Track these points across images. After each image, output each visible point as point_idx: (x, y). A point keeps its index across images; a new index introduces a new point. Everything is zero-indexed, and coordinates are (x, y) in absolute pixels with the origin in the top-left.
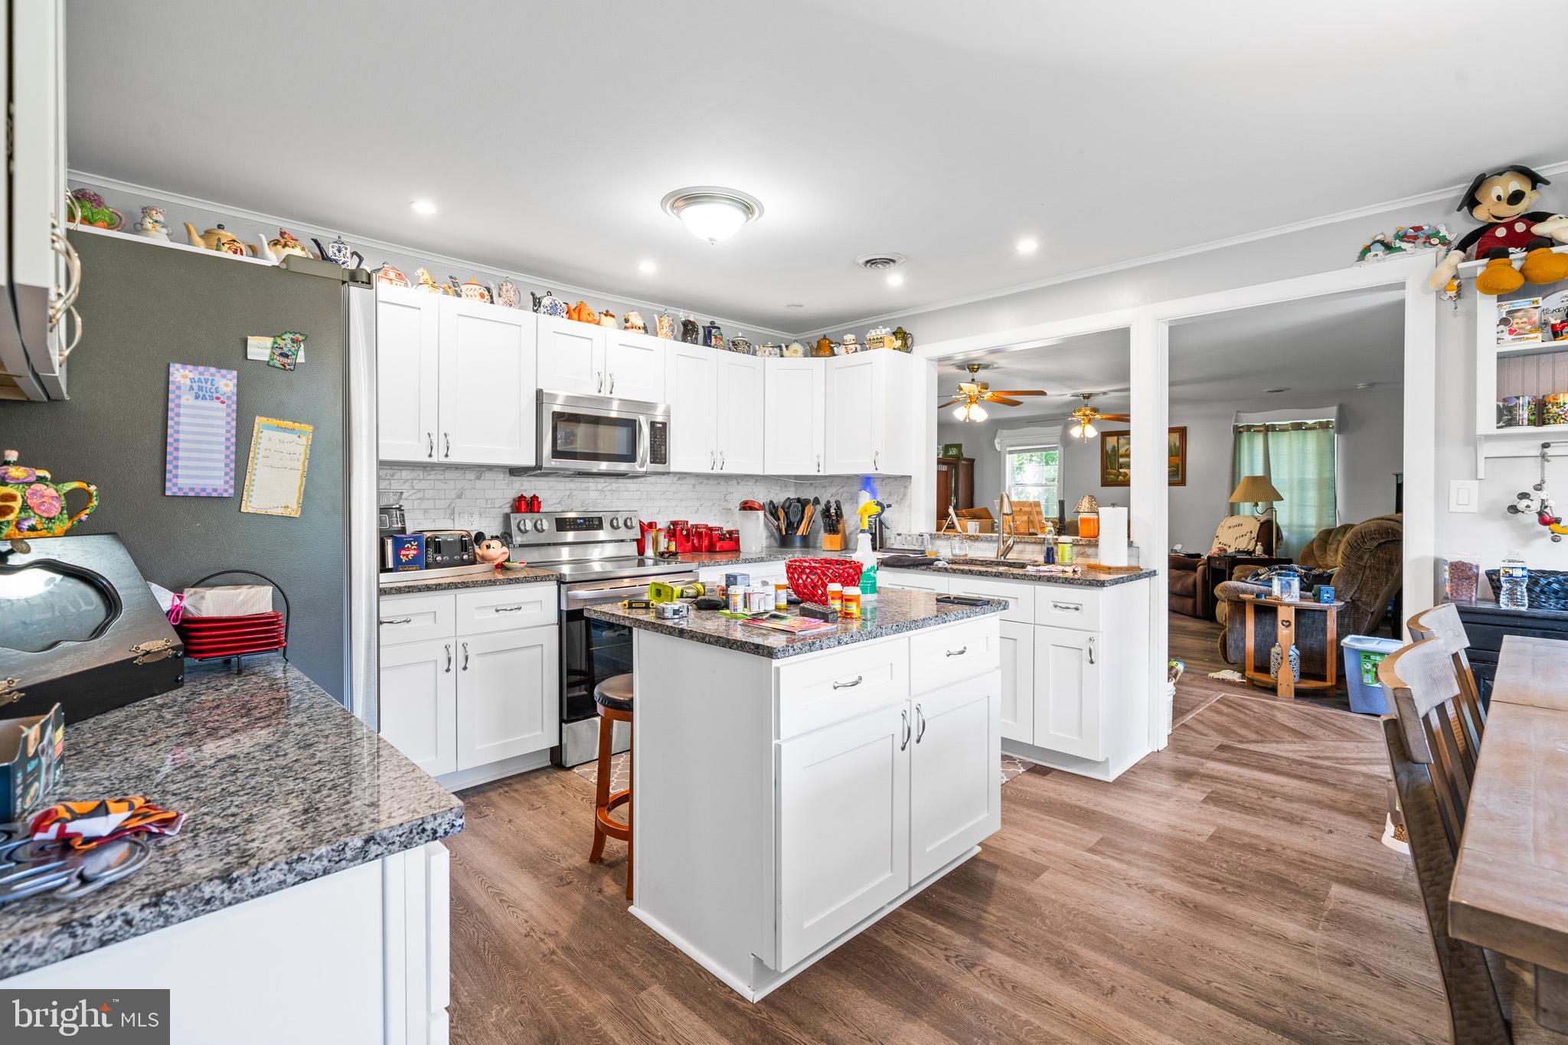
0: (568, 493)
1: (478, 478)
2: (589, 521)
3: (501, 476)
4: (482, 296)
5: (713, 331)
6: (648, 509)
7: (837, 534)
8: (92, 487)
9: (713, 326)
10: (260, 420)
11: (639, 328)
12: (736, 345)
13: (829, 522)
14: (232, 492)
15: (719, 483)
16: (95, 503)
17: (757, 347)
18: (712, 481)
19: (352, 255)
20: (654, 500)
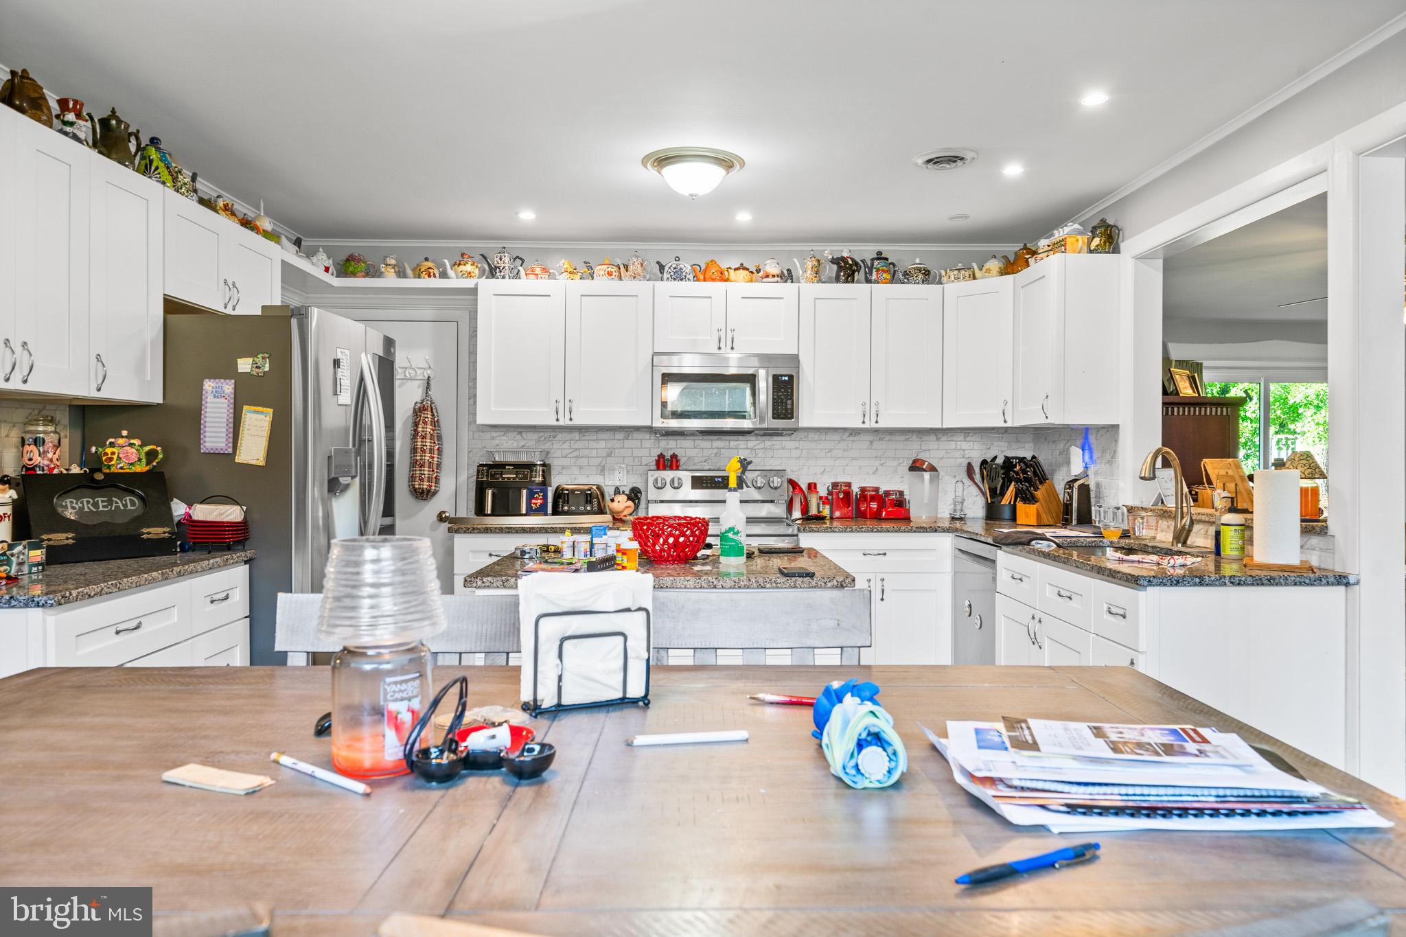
1: (627, 438)
3: (647, 436)
4: (610, 274)
5: (875, 264)
6: (809, 468)
7: (1034, 504)
8: (159, 448)
9: (880, 256)
10: (246, 408)
11: (774, 276)
12: (908, 274)
13: (1022, 488)
14: (230, 450)
15: (907, 440)
16: (161, 456)
17: (943, 272)
18: (898, 437)
19: (515, 259)
20: (816, 458)
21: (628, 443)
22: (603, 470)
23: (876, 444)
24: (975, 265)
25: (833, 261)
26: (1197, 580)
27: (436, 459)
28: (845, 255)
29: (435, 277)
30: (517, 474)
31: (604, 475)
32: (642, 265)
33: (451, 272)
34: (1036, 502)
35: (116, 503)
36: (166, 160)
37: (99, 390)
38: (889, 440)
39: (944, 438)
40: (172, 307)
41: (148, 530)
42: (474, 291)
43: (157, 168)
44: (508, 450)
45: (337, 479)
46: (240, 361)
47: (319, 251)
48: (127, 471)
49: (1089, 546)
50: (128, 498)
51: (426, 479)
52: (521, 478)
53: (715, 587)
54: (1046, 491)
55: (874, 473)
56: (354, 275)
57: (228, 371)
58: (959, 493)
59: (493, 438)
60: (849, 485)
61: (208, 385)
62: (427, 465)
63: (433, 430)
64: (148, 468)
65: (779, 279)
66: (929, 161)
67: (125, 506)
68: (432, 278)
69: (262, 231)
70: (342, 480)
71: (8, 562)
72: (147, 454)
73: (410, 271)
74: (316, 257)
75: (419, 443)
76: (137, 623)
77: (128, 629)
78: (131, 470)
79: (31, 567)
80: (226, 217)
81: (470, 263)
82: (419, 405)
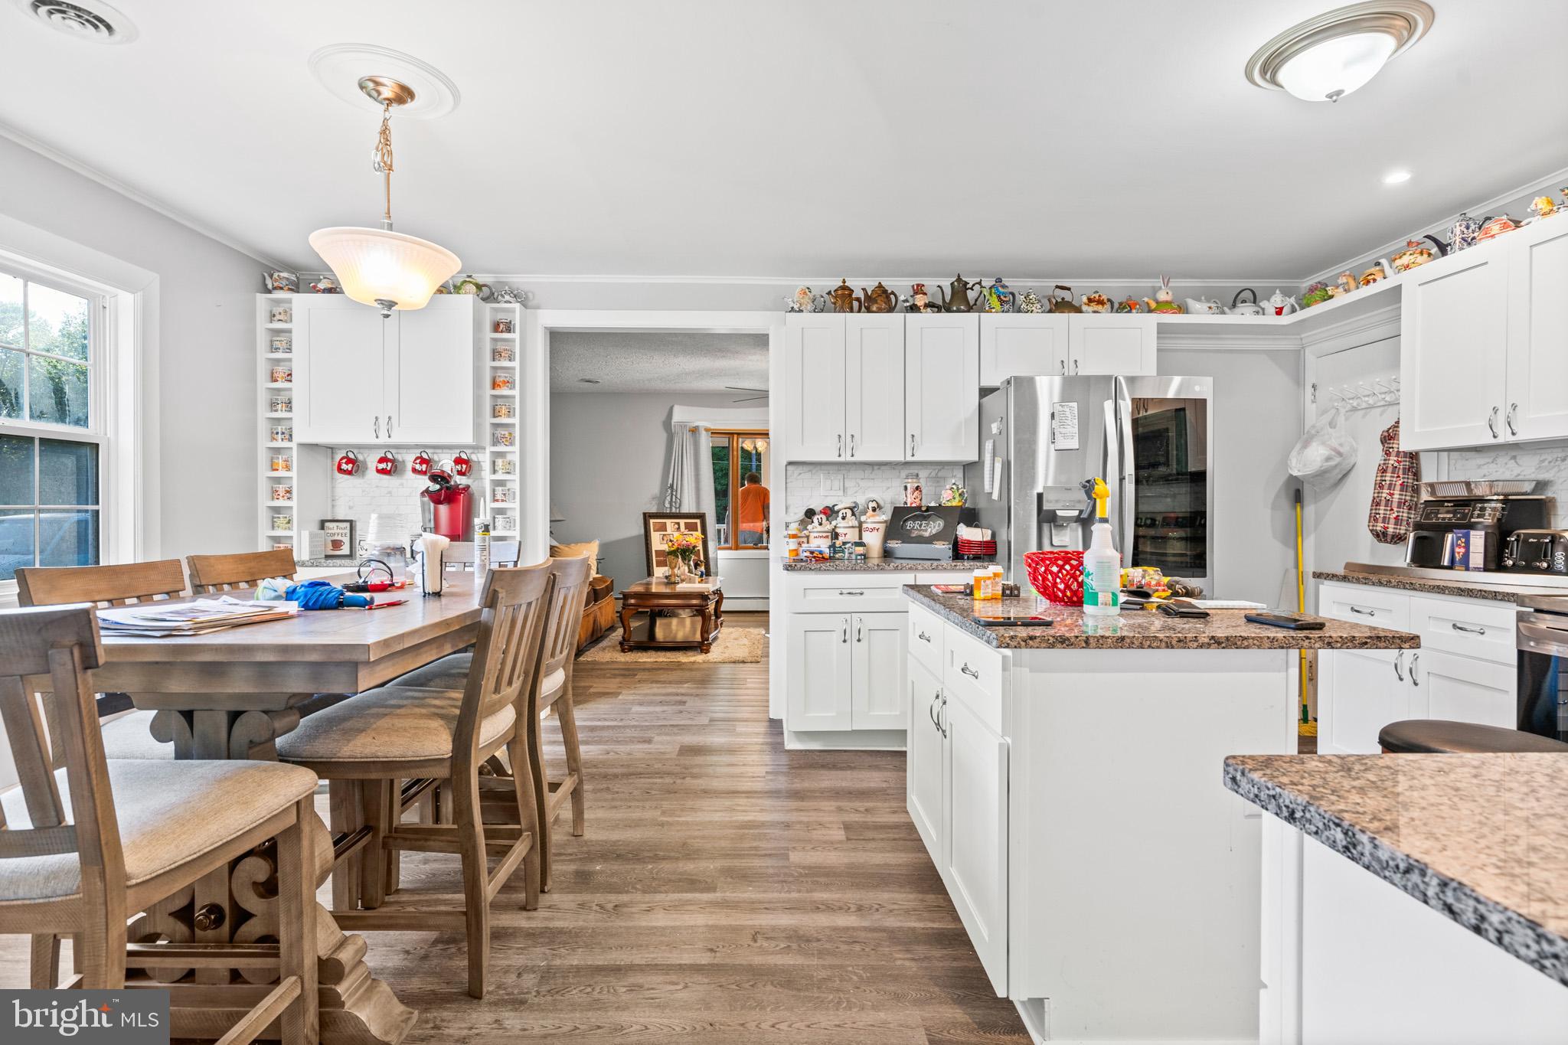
8: (964, 490)
10: (995, 459)
14: (990, 490)
16: (965, 495)
19: (1481, 224)
27: (1395, 496)
30: (1455, 513)
33: (1388, 271)
35: (931, 524)
36: (999, 291)
37: (913, 455)
41: (936, 542)
42: (1397, 290)
43: (989, 301)
45: (1054, 512)
46: (994, 426)
47: (1275, 293)
48: (946, 505)
50: (939, 522)
51: (1380, 520)
52: (1458, 519)
57: (991, 435)
61: (987, 444)
63: (1398, 462)
64: (960, 504)
67: (937, 526)
69: (1153, 305)
70: (1059, 513)
71: (843, 552)
72: (960, 495)
73: (1352, 284)
74: (1264, 304)
75: (1379, 478)
76: (859, 591)
77: (849, 593)
78: (949, 504)
79: (857, 555)
80: (1090, 309)
81: (1409, 253)
82: (1386, 434)
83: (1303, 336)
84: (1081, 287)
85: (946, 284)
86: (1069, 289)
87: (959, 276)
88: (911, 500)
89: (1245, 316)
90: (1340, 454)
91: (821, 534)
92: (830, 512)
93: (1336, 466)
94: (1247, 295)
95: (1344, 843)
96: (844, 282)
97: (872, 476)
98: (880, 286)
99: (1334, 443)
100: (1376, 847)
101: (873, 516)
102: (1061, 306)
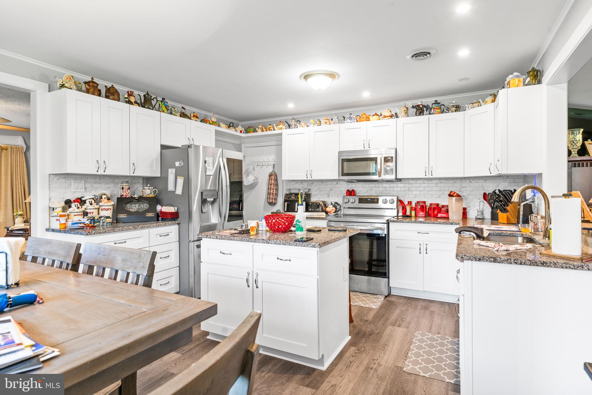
0: (370, 188)
1: (337, 184)
2: (373, 200)
3: (345, 183)
4: (326, 123)
5: (433, 106)
6: (409, 195)
7: (506, 213)
8: (157, 190)
9: (436, 102)
10: (178, 177)
11: (387, 117)
12: (448, 109)
13: (499, 205)
14: (174, 190)
15: (455, 183)
16: (157, 192)
17: (466, 105)
18: (450, 181)
19: (297, 122)
20: (412, 191)
21: (338, 186)
22: (329, 196)
23: (439, 185)
24: (480, 100)
25: (413, 107)
26: (492, 259)
27: (275, 192)
28: (419, 104)
29: (271, 130)
30: (295, 197)
31: (329, 198)
32: (337, 118)
33: (276, 128)
34: (507, 212)
35: (142, 206)
36: (165, 104)
37: (134, 173)
38: (446, 183)
39: (474, 181)
40: (163, 147)
41: (148, 214)
42: (281, 134)
43: (161, 107)
44: (295, 188)
45: (206, 199)
46: (176, 163)
47: (239, 126)
48: (147, 196)
49: (509, 236)
50: (145, 204)
51: (271, 199)
52: (297, 199)
53: (269, 243)
54: (513, 206)
55: (438, 197)
56: (249, 132)
57: (173, 166)
58: (481, 207)
59: (293, 184)
60: (424, 202)
61: (170, 170)
62: (271, 194)
63: (274, 182)
64: (154, 196)
65: (390, 117)
66: (413, 56)
67: (144, 207)
68: (271, 131)
69: (211, 122)
70: (208, 199)
71: (99, 222)
72: (153, 192)
73: (264, 129)
74: (237, 129)
75: (270, 187)
76: (124, 241)
77: (119, 243)
78: (149, 196)
79: (107, 223)
80: (194, 119)
81: (281, 124)
82: (270, 174)
83: (241, 140)
84: (189, 110)
85: (142, 94)
86: (185, 109)
87: (147, 92)
88: (127, 194)
89: (232, 131)
90: (257, 179)
91: (79, 214)
92: (81, 201)
93: (256, 182)
94: (231, 125)
95: (493, 260)
96: (92, 79)
97: (100, 182)
98: (112, 86)
99: (255, 175)
100: (501, 259)
101: (107, 202)
102: (183, 115)
